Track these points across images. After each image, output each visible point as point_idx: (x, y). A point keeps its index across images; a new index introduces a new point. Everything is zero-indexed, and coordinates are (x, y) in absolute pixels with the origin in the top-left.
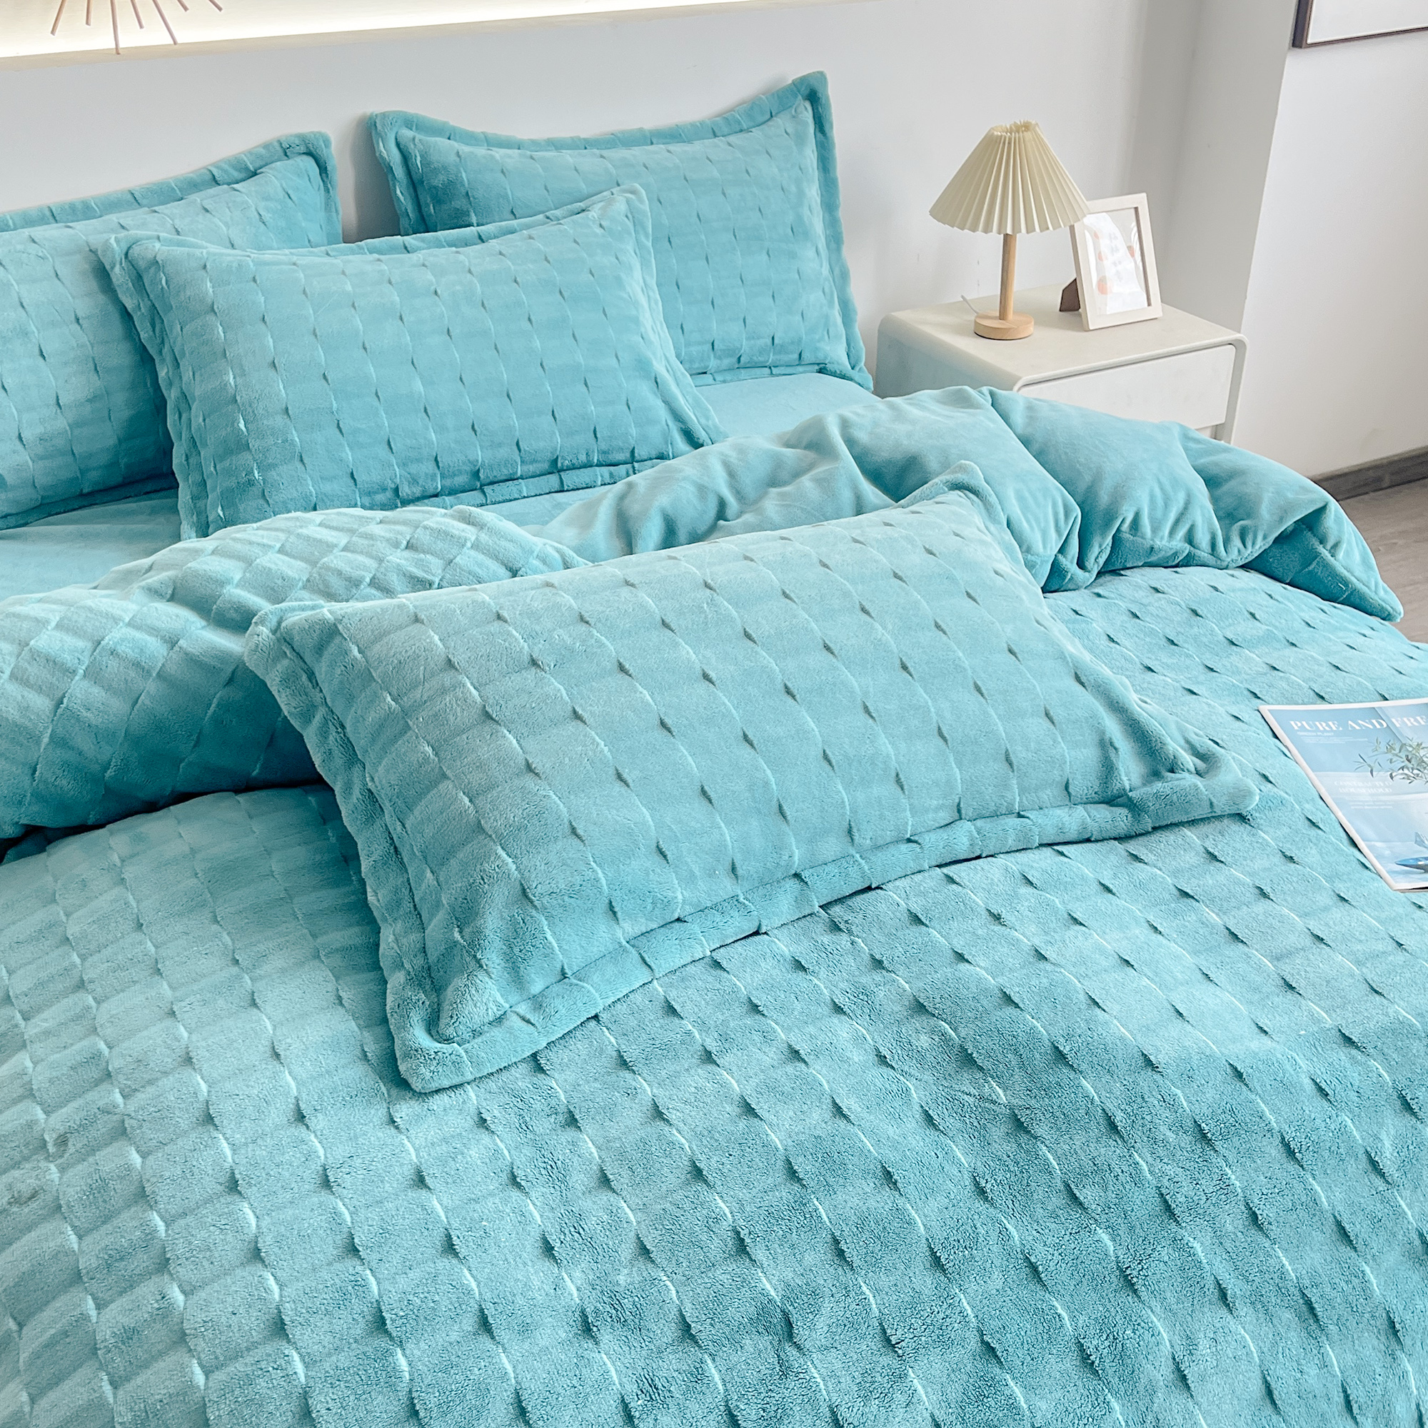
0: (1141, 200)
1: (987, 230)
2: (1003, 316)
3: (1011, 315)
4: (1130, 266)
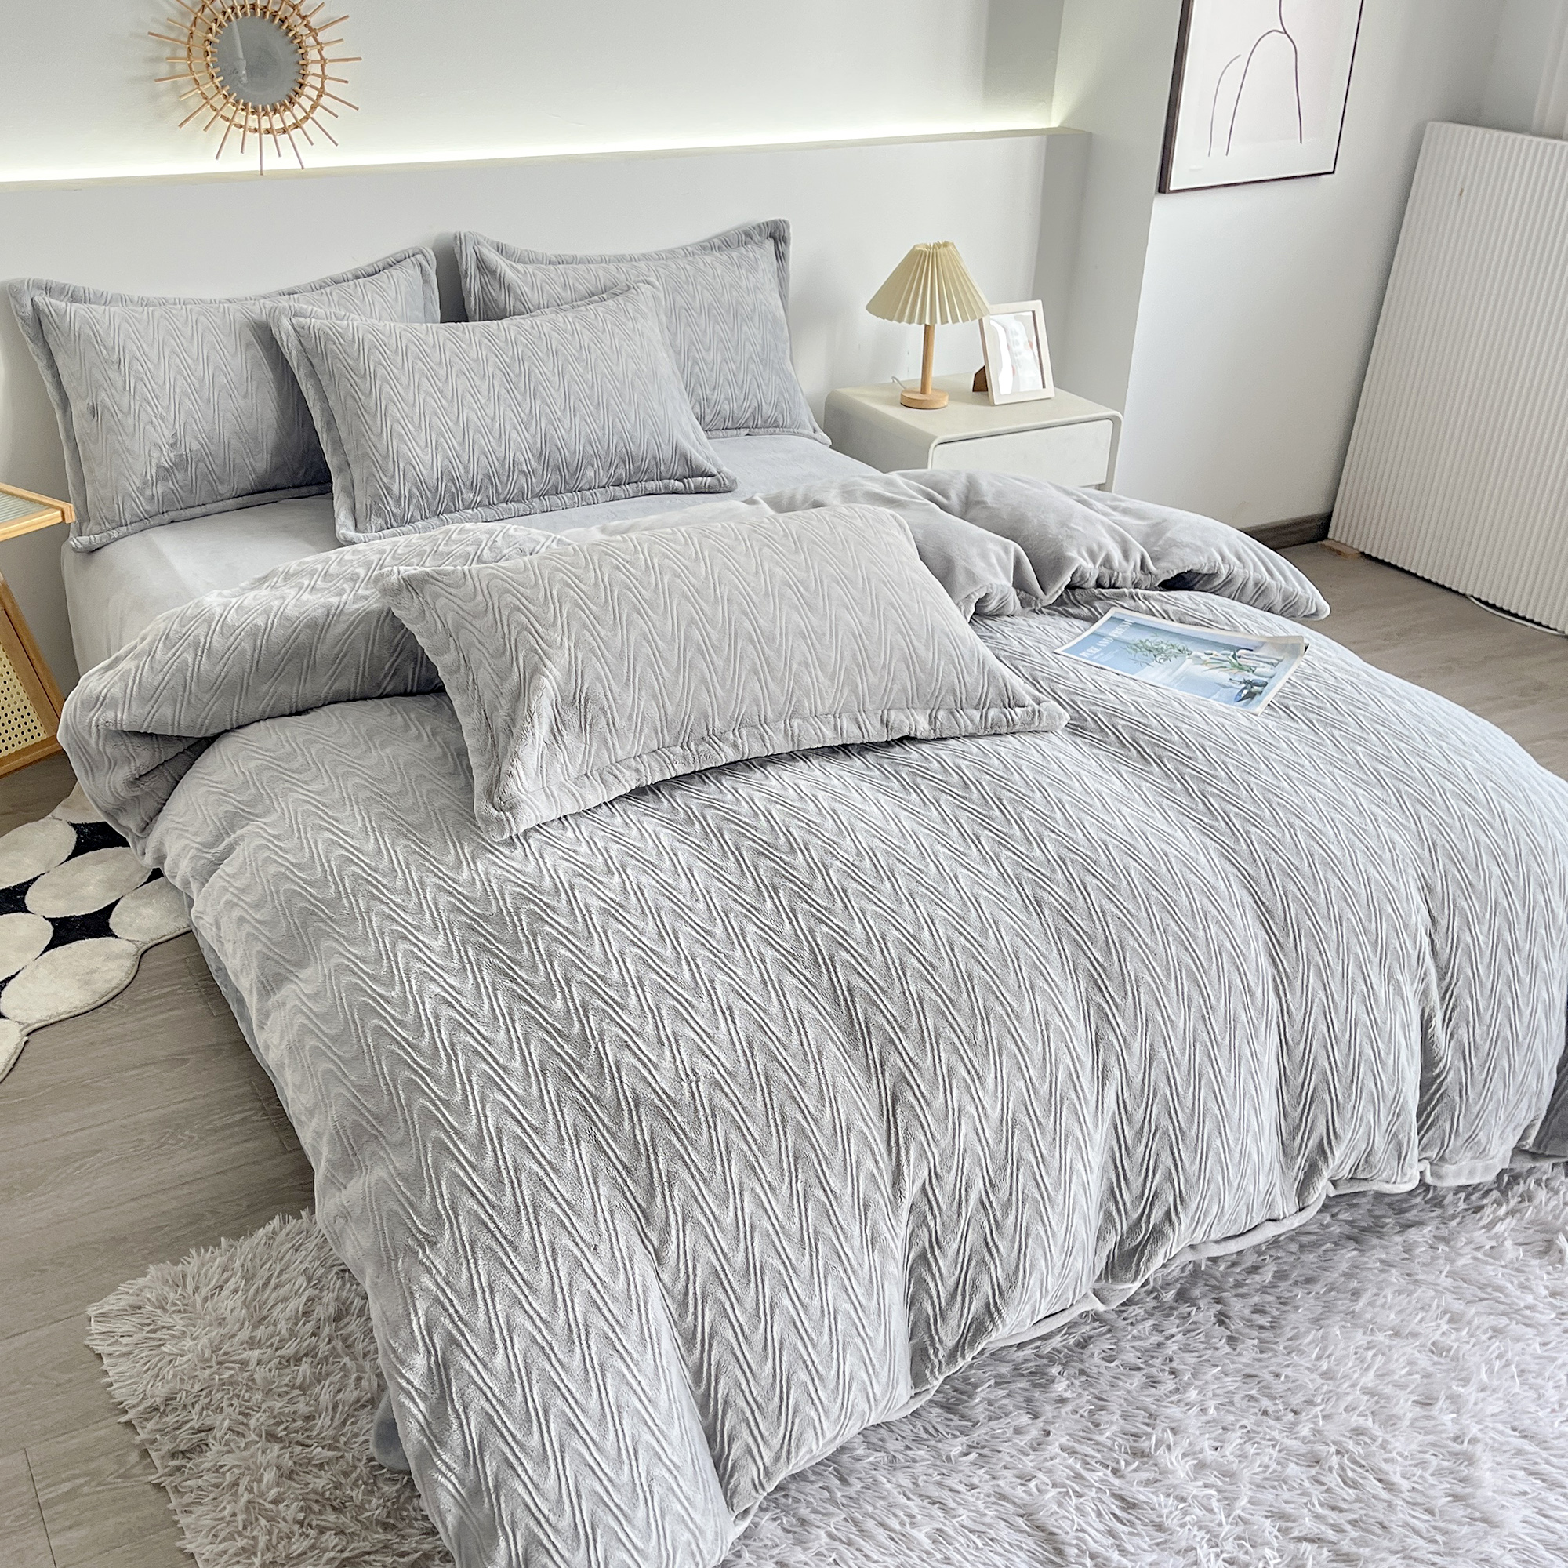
0: (1037, 305)
1: (910, 322)
2: (923, 391)
3: (929, 391)
4: (1029, 356)
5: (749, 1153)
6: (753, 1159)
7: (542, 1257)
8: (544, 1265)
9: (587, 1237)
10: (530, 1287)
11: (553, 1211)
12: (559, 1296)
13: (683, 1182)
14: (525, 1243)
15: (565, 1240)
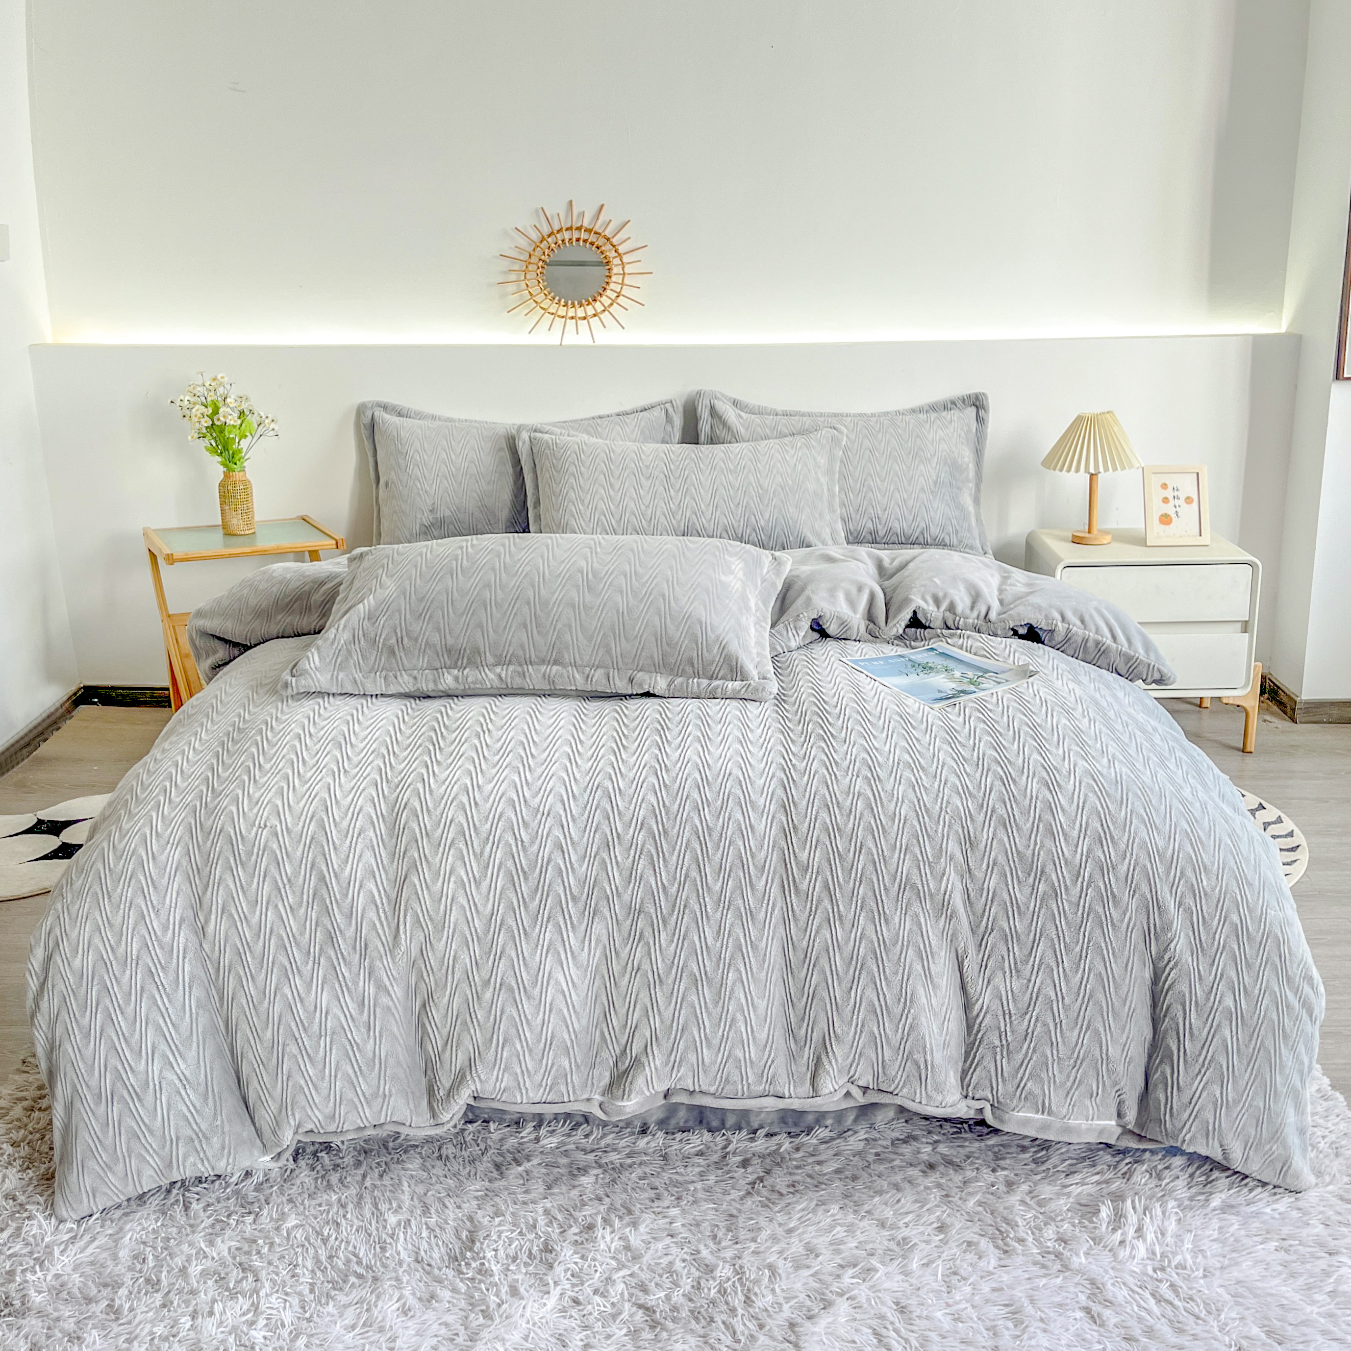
2: (1090, 530)
3: (1095, 531)
4: (1188, 509)
5: (279, 881)
6: (281, 885)
7: (122, 907)
8: (121, 911)
9: (155, 902)
10: (109, 923)
11: (140, 881)
12: (125, 933)
13: (227, 886)
14: (115, 896)
15: (140, 901)
